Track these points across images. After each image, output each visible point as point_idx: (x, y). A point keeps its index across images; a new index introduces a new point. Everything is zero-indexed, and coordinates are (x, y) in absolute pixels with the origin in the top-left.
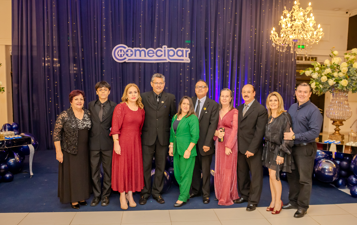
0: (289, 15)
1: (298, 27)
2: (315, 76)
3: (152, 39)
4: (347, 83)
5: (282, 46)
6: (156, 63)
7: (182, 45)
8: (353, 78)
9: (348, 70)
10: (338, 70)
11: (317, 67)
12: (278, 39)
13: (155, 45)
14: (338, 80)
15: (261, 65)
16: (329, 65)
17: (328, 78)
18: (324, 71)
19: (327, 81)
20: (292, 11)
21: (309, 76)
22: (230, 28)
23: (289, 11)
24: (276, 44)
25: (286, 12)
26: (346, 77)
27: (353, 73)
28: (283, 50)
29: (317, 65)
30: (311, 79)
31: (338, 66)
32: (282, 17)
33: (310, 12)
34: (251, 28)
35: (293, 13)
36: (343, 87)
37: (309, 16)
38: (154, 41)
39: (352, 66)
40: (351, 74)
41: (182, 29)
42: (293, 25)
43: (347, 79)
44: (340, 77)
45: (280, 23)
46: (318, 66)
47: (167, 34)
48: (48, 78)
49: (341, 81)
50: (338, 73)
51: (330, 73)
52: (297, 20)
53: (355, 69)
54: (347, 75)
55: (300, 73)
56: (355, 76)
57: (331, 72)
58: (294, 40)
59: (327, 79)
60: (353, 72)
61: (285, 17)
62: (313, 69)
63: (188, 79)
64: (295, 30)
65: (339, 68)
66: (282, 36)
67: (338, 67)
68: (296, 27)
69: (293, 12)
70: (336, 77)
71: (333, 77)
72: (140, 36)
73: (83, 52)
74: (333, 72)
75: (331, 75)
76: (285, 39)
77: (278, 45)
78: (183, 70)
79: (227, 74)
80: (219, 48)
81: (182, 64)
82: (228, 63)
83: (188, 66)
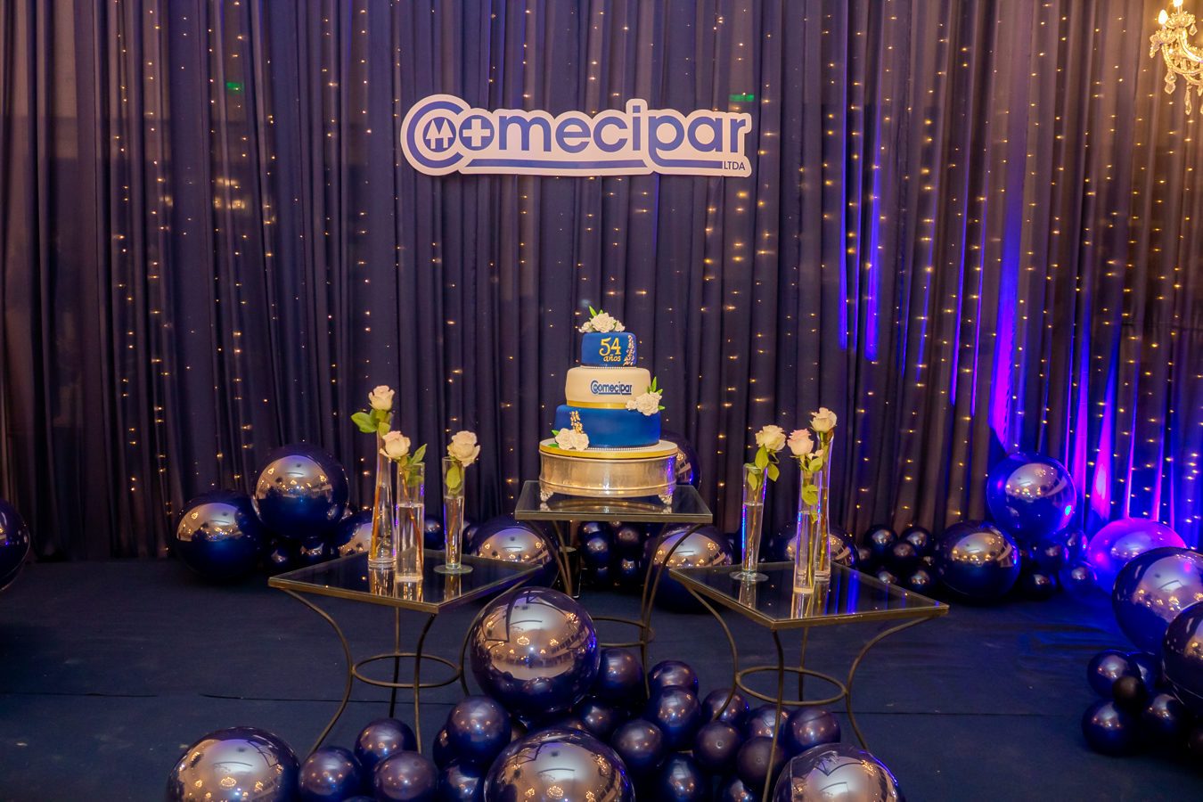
3: (581, 70)
6: (595, 177)
7: (716, 99)
13: (592, 96)
15: (1086, 187)
22: (943, 18)
34: (1043, 14)
38: (587, 76)
41: (716, 23)
47: (647, 44)
48: (122, 244)
63: (739, 252)
72: (524, 55)
73: (272, 130)
78: (716, 214)
79: (921, 229)
80: (887, 111)
81: (713, 185)
82: (926, 179)
83: (742, 195)
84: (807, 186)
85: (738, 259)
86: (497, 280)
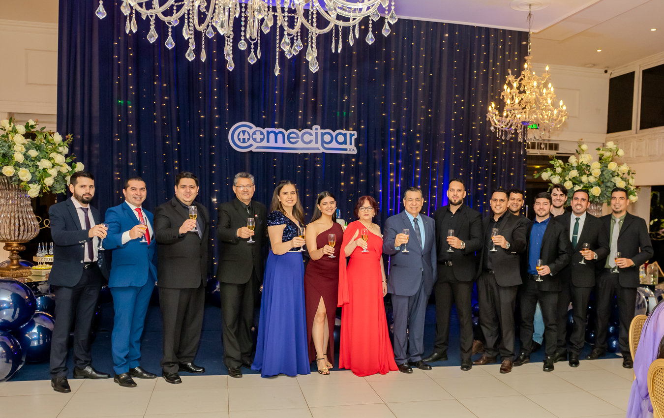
0: (515, 85)
1: (530, 103)
2: (556, 180)
3: (296, 114)
4: (600, 192)
5: (505, 131)
6: (301, 153)
7: (344, 126)
8: (609, 184)
9: (600, 173)
10: (587, 172)
11: (558, 167)
12: (499, 119)
13: (299, 124)
14: (588, 187)
15: (471, 159)
16: (575, 165)
17: (574, 184)
18: (568, 174)
19: (572, 188)
20: (520, 78)
21: (547, 180)
23: (516, 78)
24: (496, 128)
25: (510, 78)
26: (599, 183)
27: (607, 178)
28: (506, 136)
29: (558, 165)
30: (550, 184)
31: (588, 166)
32: (505, 87)
33: (546, 81)
35: (522, 81)
36: (594, 197)
37: (545, 85)
38: (298, 116)
39: (607, 167)
40: (606, 178)
41: (344, 99)
42: (522, 99)
43: (599, 186)
44: (591, 183)
45: (503, 96)
46: (560, 166)
47: (320, 106)
48: (118, 176)
49: (592, 189)
50: (588, 177)
51: (576, 177)
52: (528, 92)
53: (611, 172)
54: (599, 179)
55: (534, 176)
56: (611, 182)
57: (578, 176)
58: (523, 123)
59: (572, 186)
60: (608, 175)
61: (510, 85)
62: (552, 170)
63: (352, 181)
64: (525, 108)
65: (590, 169)
66: (505, 114)
67: (588, 168)
68: (526, 102)
69: (522, 79)
70: (585, 182)
71: (581, 182)
72: (275, 108)
73: (179, 133)
74: (581, 174)
75: (578, 179)
76: (510, 121)
77: (499, 129)
78: (345, 167)
79: (416, 173)
80: (404, 131)
81: (343, 157)
82: (418, 155)
83: (353, 160)
84: (377, 157)
85: (352, 183)
86: (265, 190)
